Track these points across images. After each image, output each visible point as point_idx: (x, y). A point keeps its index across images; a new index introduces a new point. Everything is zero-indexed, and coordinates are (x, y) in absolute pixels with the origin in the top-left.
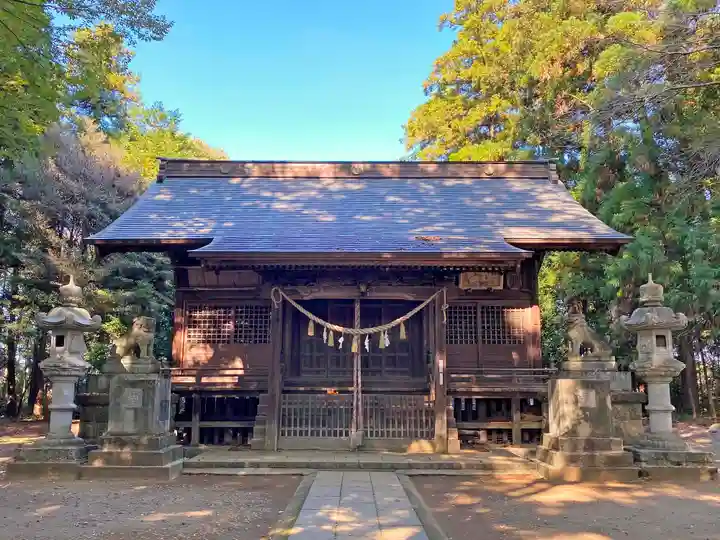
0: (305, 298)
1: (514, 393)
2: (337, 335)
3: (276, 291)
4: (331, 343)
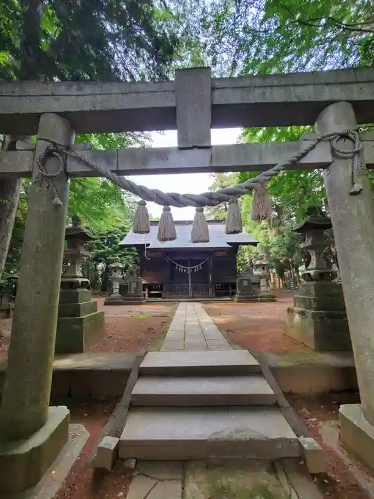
3: (168, 258)
4: (182, 271)
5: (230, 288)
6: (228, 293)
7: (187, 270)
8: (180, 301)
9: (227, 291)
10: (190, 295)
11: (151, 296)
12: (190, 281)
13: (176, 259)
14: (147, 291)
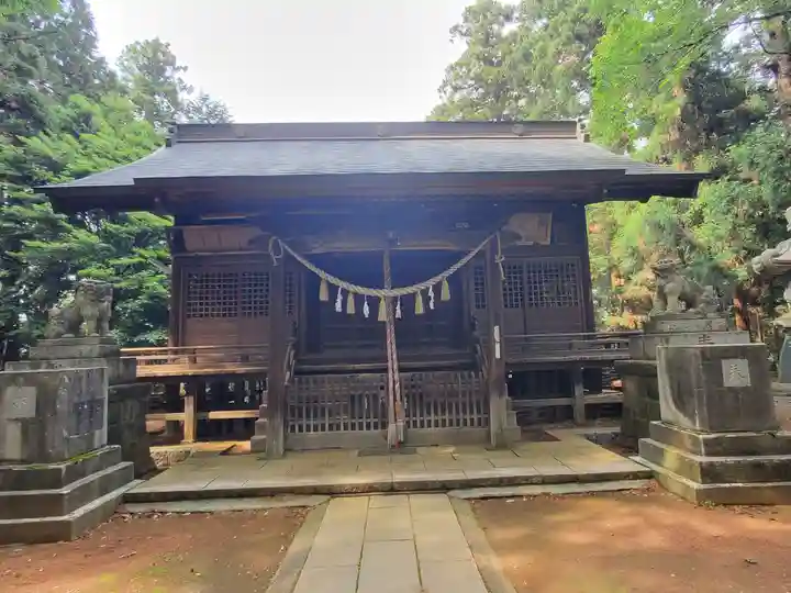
0: (314, 252)
1: (575, 362)
2: (359, 299)
3: (276, 243)
4: (351, 310)
5: (579, 390)
6: (569, 408)
7: (374, 303)
8: (332, 492)
9: (563, 401)
10: (394, 429)
11: (206, 431)
12: (393, 363)
13: (318, 249)
14: (189, 408)
